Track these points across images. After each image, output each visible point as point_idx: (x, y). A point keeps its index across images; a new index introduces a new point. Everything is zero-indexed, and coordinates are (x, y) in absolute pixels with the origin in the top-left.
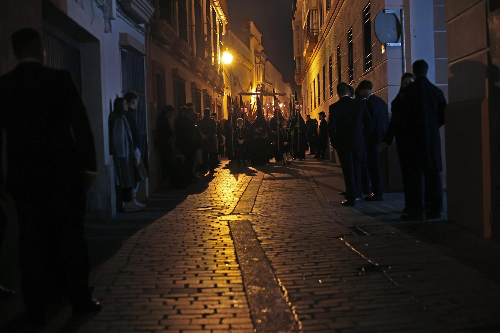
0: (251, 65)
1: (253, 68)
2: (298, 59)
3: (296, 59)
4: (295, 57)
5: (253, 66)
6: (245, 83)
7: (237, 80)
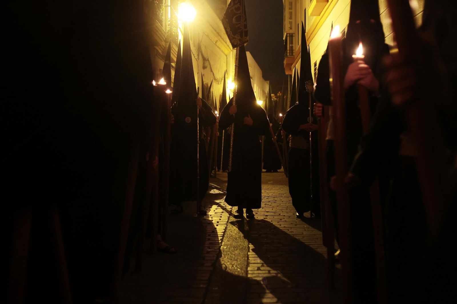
0: (228, 47)
1: (230, 52)
2: (290, 36)
3: (287, 36)
4: (285, 34)
5: (230, 50)
6: (219, 70)
7: (208, 62)
